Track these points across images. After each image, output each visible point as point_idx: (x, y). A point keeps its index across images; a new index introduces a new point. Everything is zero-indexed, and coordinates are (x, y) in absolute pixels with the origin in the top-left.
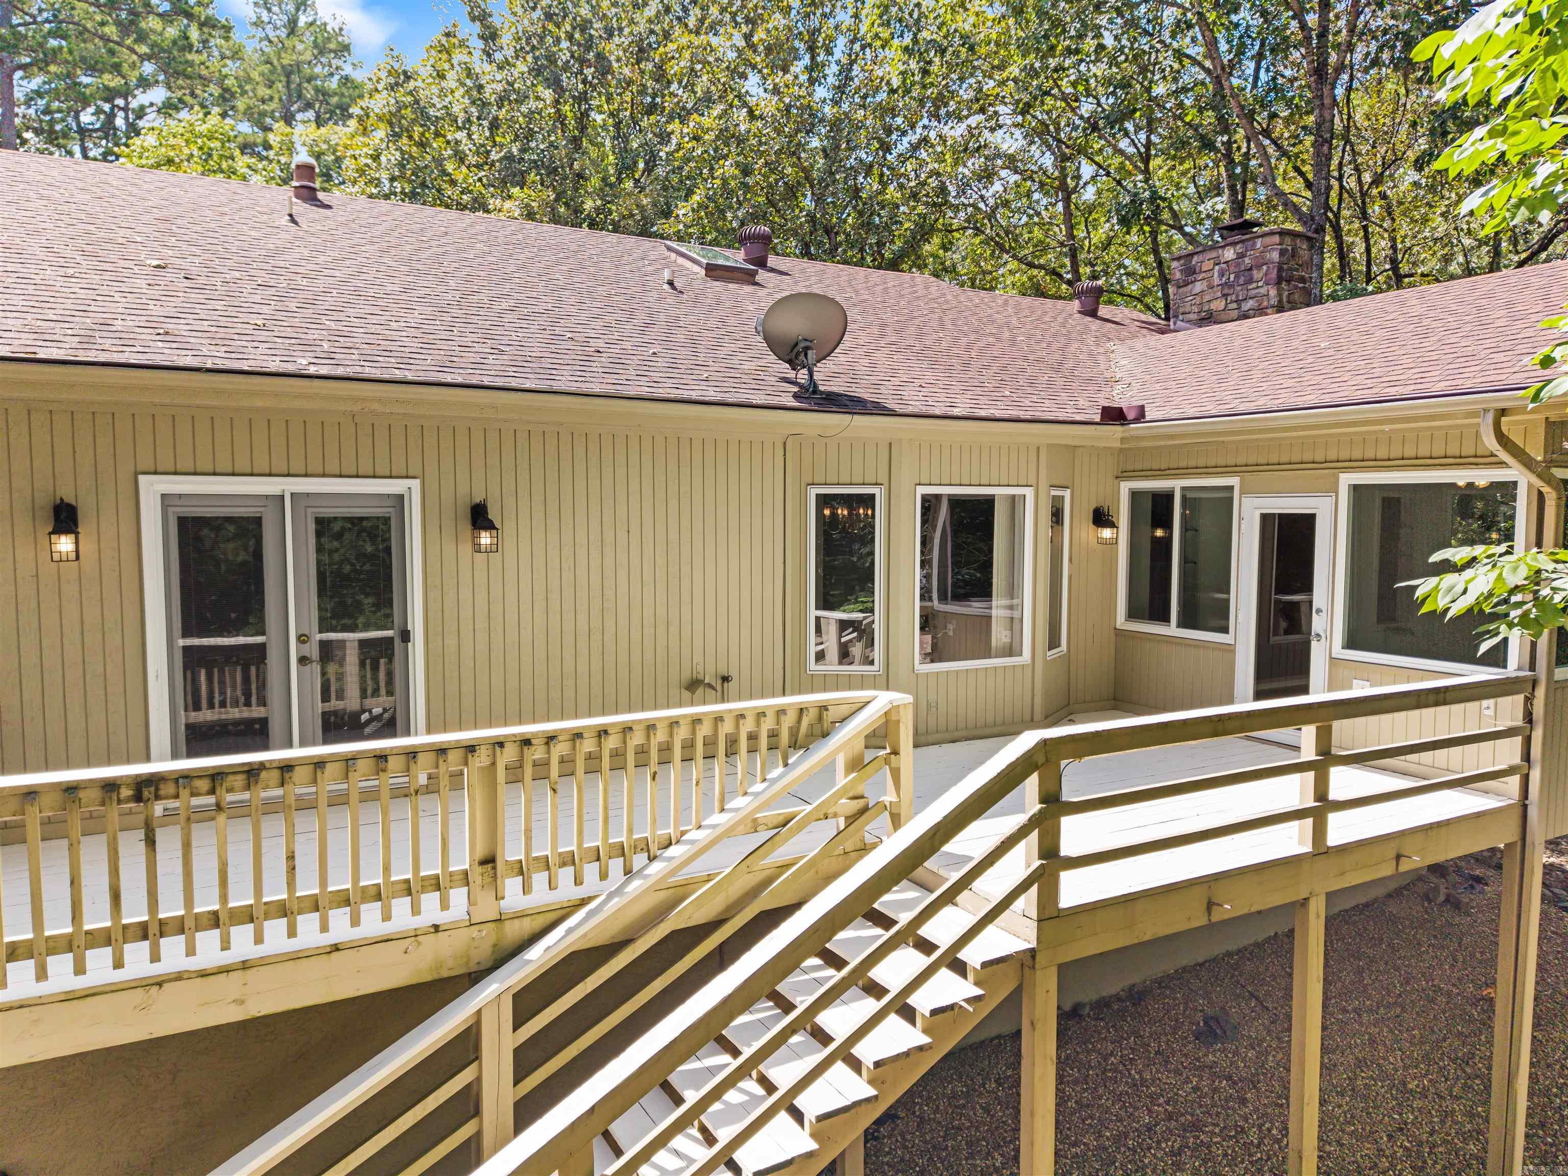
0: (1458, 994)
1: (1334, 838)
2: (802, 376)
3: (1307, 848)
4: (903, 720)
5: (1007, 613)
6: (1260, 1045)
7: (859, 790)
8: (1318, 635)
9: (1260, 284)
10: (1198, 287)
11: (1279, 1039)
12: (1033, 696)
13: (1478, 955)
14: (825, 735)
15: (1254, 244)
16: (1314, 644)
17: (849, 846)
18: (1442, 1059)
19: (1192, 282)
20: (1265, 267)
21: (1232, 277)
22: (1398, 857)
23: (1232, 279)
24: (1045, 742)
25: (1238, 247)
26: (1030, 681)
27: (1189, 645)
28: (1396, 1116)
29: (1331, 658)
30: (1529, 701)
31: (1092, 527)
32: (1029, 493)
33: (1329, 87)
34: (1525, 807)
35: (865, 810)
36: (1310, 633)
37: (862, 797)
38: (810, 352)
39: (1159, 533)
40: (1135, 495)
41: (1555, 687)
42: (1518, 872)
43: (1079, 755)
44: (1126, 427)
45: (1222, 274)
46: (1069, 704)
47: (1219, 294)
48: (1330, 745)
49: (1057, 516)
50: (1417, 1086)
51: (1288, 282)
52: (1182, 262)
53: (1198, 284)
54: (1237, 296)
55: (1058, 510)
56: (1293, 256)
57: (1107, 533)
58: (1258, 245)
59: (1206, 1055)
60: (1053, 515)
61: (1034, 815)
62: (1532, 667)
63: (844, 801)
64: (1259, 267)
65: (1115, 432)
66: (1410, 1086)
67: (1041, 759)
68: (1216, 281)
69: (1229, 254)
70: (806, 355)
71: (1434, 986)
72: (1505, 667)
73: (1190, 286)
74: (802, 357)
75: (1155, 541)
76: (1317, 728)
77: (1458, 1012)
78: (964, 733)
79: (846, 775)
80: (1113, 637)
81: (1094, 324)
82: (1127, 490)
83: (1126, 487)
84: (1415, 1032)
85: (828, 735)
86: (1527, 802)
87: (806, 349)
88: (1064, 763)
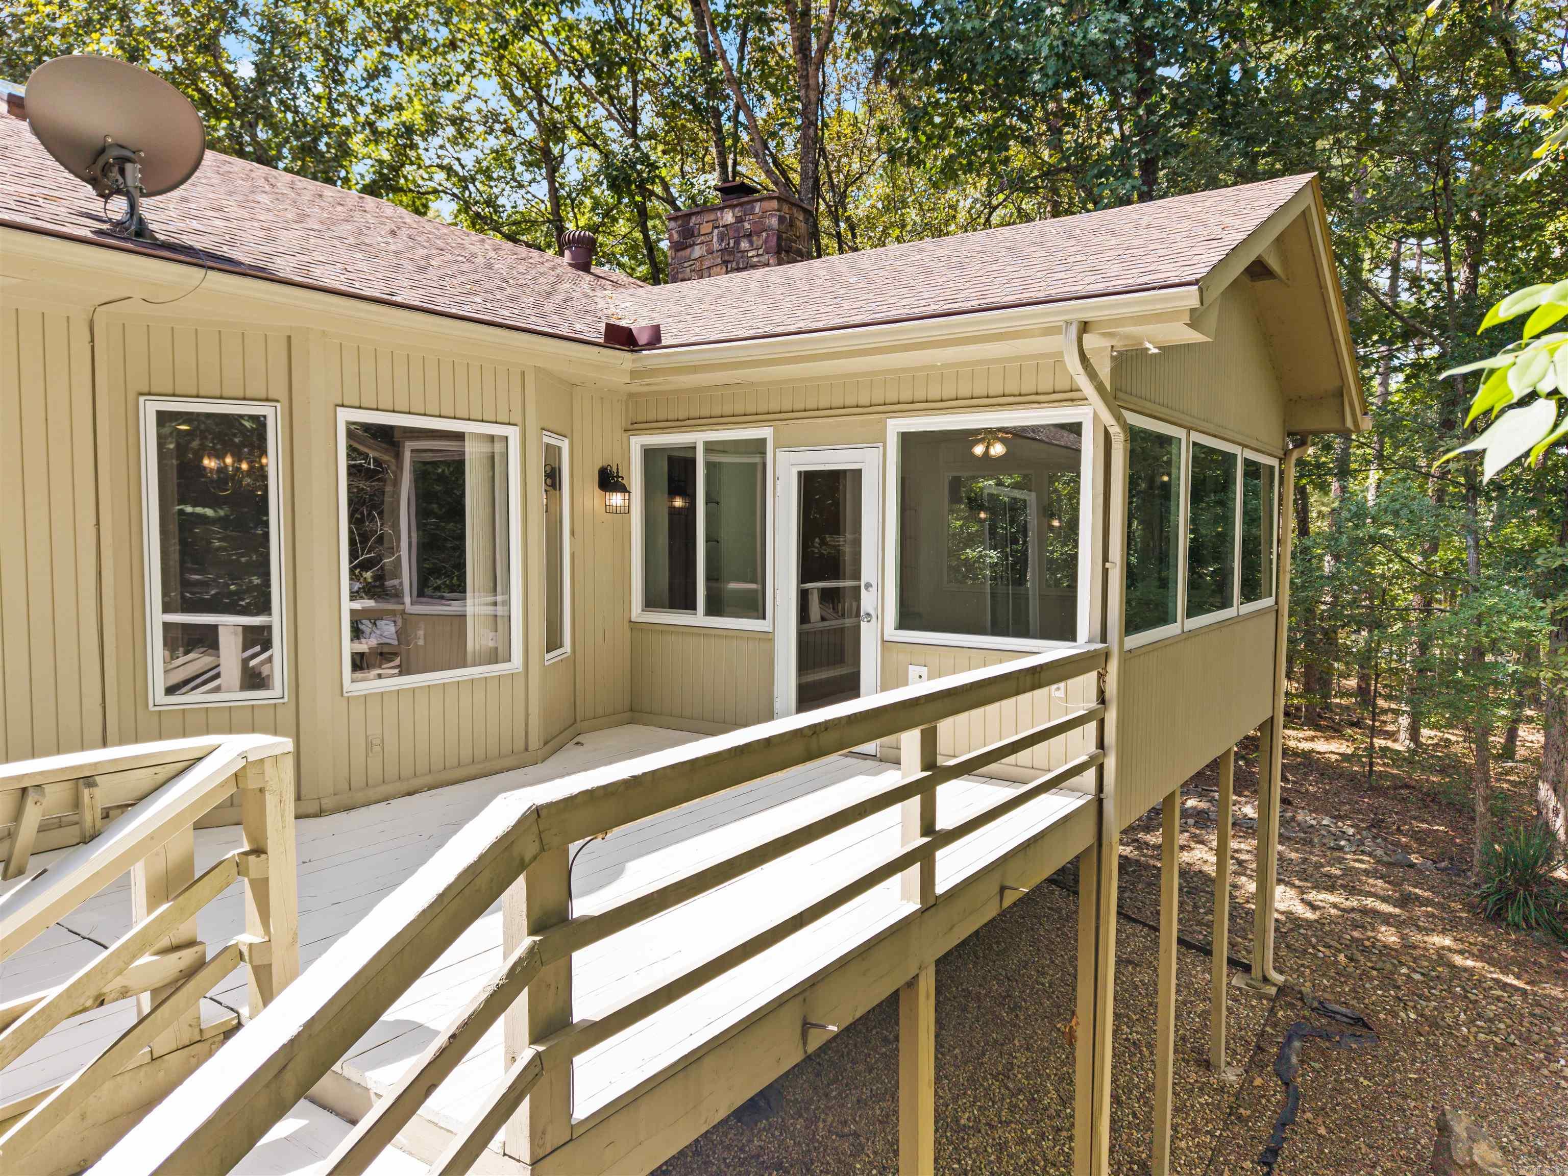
0: (986, 995)
1: (942, 885)
2: (118, 207)
3: (914, 905)
4: (272, 784)
5: (490, 610)
6: (807, 1109)
7: (182, 932)
8: (868, 615)
9: (761, 252)
10: (698, 251)
11: (827, 1095)
12: (527, 715)
13: (995, 947)
14: (89, 838)
15: (753, 208)
16: (864, 625)
17: (163, 1042)
18: (986, 1079)
19: (691, 246)
20: (764, 234)
21: (732, 242)
22: (1003, 889)
23: (732, 245)
24: (537, 813)
25: (737, 210)
26: (523, 696)
27: (719, 636)
28: (956, 1166)
29: (884, 641)
30: (1101, 676)
31: (598, 492)
32: (513, 433)
33: (813, 67)
34: (1100, 802)
35: (200, 965)
36: (858, 614)
37: (191, 943)
38: (129, 167)
39: (678, 503)
40: (649, 454)
41: (1128, 656)
42: (1095, 878)
43: (601, 828)
44: (636, 355)
45: (721, 238)
46: (575, 722)
47: (719, 261)
48: (935, 754)
49: (553, 477)
50: (969, 1119)
51: (787, 252)
52: (680, 222)
53: (697, 248)
54: (738, 263)
55: (553, 469)
56: (791, 226)
57: (617, 499)
58: (757, 210)
59: (751, 1141)
60: (547, 476)
61: (521, 959)
62: (1104, 639)
63: (146, 959)
64: (759, 234)
65: (622, 359)
66: (962, 1122)
67: (530, 848)
68: (716, 246)
69: (729, 217)
70: (122, 172)
71: (963, 990)
72: (1074, 639)
73: (689, 250)
74: (115, 173)
75: (673, 511)
76: (922, 731)
77: (989, 1017)
78: (429, 779)
79: (151, 908)
80: (628, 633)
81: (588, 278)
82: (638, 448)
83: (637, 443)
84: (957, 1051)
85: (93, 837)
86: (1102, 796)
87: (122, 162)
88: (573, 848)
